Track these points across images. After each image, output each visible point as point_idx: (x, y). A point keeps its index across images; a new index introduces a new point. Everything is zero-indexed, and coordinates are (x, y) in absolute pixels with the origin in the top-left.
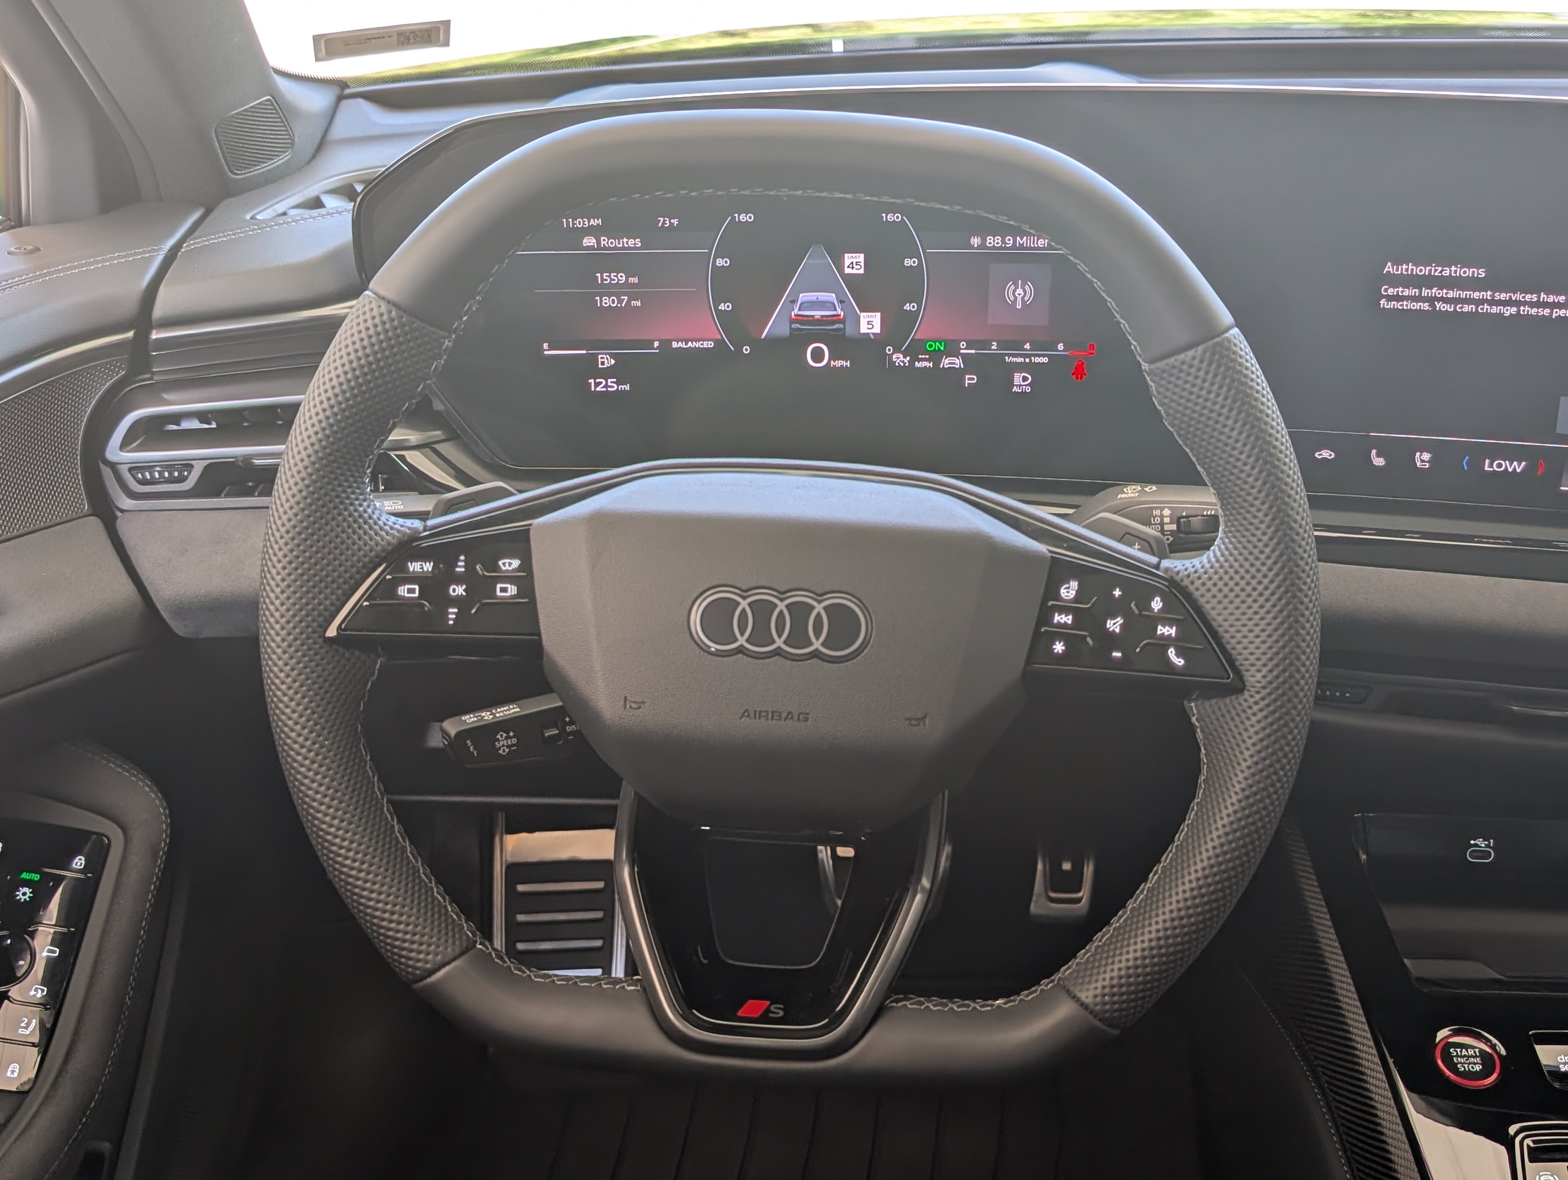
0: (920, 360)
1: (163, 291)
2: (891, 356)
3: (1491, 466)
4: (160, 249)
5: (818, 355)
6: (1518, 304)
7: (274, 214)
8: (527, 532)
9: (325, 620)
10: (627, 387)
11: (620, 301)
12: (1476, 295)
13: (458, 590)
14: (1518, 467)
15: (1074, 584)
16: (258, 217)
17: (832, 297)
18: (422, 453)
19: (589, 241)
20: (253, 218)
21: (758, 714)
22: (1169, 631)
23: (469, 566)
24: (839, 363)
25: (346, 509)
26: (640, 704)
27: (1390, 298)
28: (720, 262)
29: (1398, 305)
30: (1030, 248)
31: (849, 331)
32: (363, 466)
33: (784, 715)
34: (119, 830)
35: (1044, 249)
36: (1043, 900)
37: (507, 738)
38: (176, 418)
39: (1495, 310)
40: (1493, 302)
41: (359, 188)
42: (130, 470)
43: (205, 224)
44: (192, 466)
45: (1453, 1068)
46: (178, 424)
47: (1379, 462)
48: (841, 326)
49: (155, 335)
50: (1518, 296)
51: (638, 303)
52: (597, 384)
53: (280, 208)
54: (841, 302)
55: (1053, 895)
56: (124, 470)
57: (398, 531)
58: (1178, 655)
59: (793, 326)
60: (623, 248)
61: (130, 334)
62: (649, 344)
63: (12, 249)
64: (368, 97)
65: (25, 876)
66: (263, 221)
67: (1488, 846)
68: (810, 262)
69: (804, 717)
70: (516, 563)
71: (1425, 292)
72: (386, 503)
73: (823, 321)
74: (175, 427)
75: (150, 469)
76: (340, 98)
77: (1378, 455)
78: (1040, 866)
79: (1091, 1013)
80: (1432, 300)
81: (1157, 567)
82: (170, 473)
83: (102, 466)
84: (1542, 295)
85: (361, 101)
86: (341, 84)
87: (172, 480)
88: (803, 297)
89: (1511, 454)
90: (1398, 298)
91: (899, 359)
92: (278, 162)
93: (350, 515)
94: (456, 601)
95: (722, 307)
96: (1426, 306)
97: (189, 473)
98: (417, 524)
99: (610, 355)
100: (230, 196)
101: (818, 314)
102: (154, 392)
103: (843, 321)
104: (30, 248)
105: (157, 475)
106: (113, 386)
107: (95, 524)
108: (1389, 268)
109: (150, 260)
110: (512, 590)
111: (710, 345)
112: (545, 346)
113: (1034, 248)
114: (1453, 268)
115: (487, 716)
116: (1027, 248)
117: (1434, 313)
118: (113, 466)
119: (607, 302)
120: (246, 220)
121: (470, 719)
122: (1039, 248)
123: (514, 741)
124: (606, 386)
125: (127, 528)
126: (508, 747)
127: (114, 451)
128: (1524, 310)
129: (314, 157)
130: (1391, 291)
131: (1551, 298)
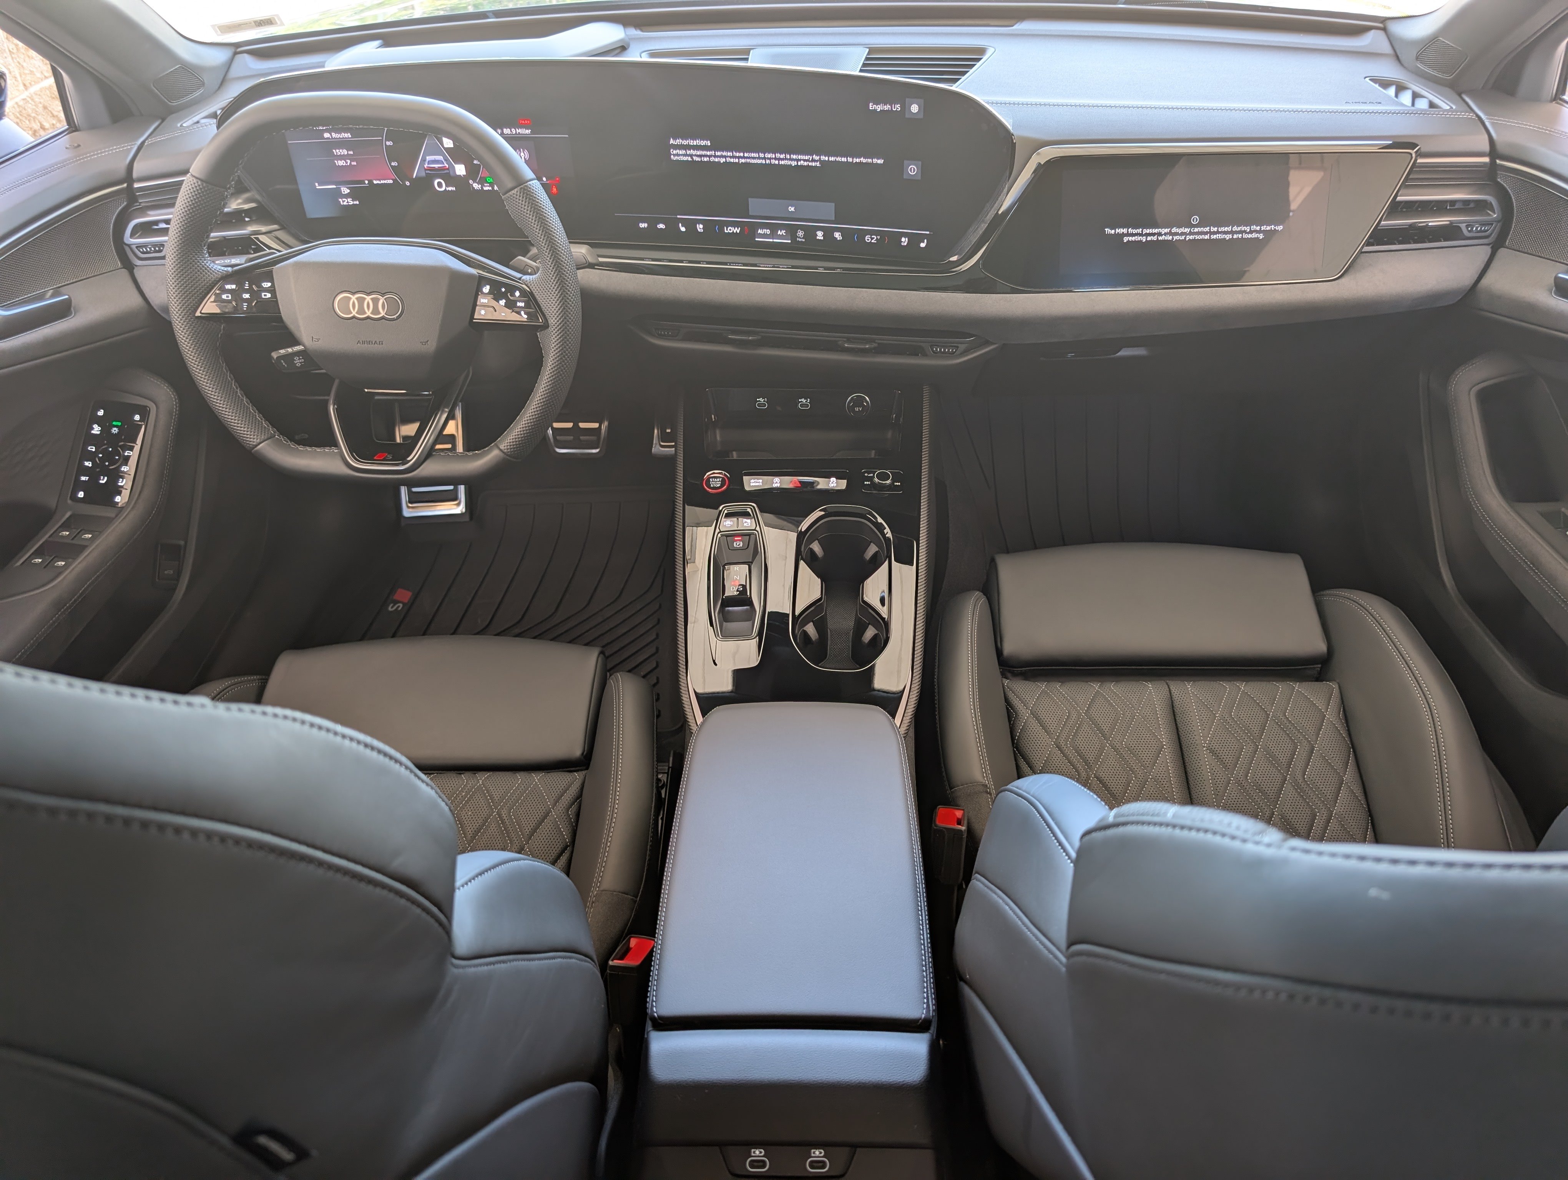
0: (485, 186)
1: (135, 165)
2: (472, 185)
3: (727, 230)
4: (135, 144)
5: (440, 185)
6: (725, 157)
7: (193, 123)
8: (272, 271)
9: (194, 310)
10: (357, 202)
11: (347, 163)
12: (708, 153)
13: (246, 296)
14: (737, 230)
15: (488, 287)
16: (184, 125)
17: (441, 158)
18: (267, 236)
19: (326, 135)
20: (181, 126)
21: (364, 342)
22: (522, 304)
23: (250, 286)
24: (450, 189)
25: (196, 264)
26: (318, 340)
27: (674, 155)
28: (388, 143)
29: (678, 158)
30: (523, 134)
31: (452, 173)
32: (201, 246)
33: (374, 342)
34: (154, 406)
35: (529, 134)
36: (658, 446)
37: (299, 359)
38: (156, 223)
39: (716, 160)
40: (715, 156)
41: (219, 112)
42: (137, 247)
43: (161, 127)
44: (163, 245)
45: (709, 486)
46: (157, 226)
47: (683, 229)
48: (448, 171)
49: (136, 185)
50: (725, 154)
51: (355, 163)
52: (343, 201)
53: (195, 119)
54: (445, 160)
55: (662, 444)
56: (134, 247)
57: (221, 272)
58: (525, 314)
59: (427, 172)
60: (343, 138)
61: (125, 185)
62: (363, 182)
63: (68, 146)
64: (250, 52)
65: (114, 423)
66: (187, 127)
67: (764, 401)
68: (429, 142)
69: (381, 343)
70: (269, 284)
71: (688, 152)
72: (233, 260)
73: (440, 169)
74: (156, 227)
75: (146, 246)
76: (236, 53)
77: (682, 226)
78: (656, 431)
79: (507, 455)
80: (691, 156)
81: (520, 279)
82: (155, 249)
83: (125, 246)
84: (734, 153)
85: (246, 55)
86: (237, 45)
87: (156, 252)
88: (428, 158)
89: (734, 224)
90: (678, 155)
91: (476, 186)
92: (197, 94)
93: (198, 266)
94: (246, 300)
95: (393, 164)
96: (690, 159)
97: (163, 248)
98: (230, 269)
99: (347, 187)
100: (172, 113)
101: (436, 166)
102: (143, 211)
103: (448, 169)
104: (76, 145)
105: (148, 249)
106: (123, 208)
107: (125, 272)
108: (672, 141)
109: (129, 150)
110: (269, 295)
111: (391, 182)
112: (317, 184)
113: (525, 134)
114: (697, 141)
115: (290, 350)
116: (522, 134)
117: (693, 161)
118: (129, 246)
119: (341, 163)
120: (178, 127)
121: (282, 351)
122: (527, 134)
123: (303, 360)
124: (348, 202)
125: (139, 274)
126: (300, 363)
127: (128, 239)
128: (728, 160)
129: (219, 88)
130: (675, 152)
131: (738, 154)
